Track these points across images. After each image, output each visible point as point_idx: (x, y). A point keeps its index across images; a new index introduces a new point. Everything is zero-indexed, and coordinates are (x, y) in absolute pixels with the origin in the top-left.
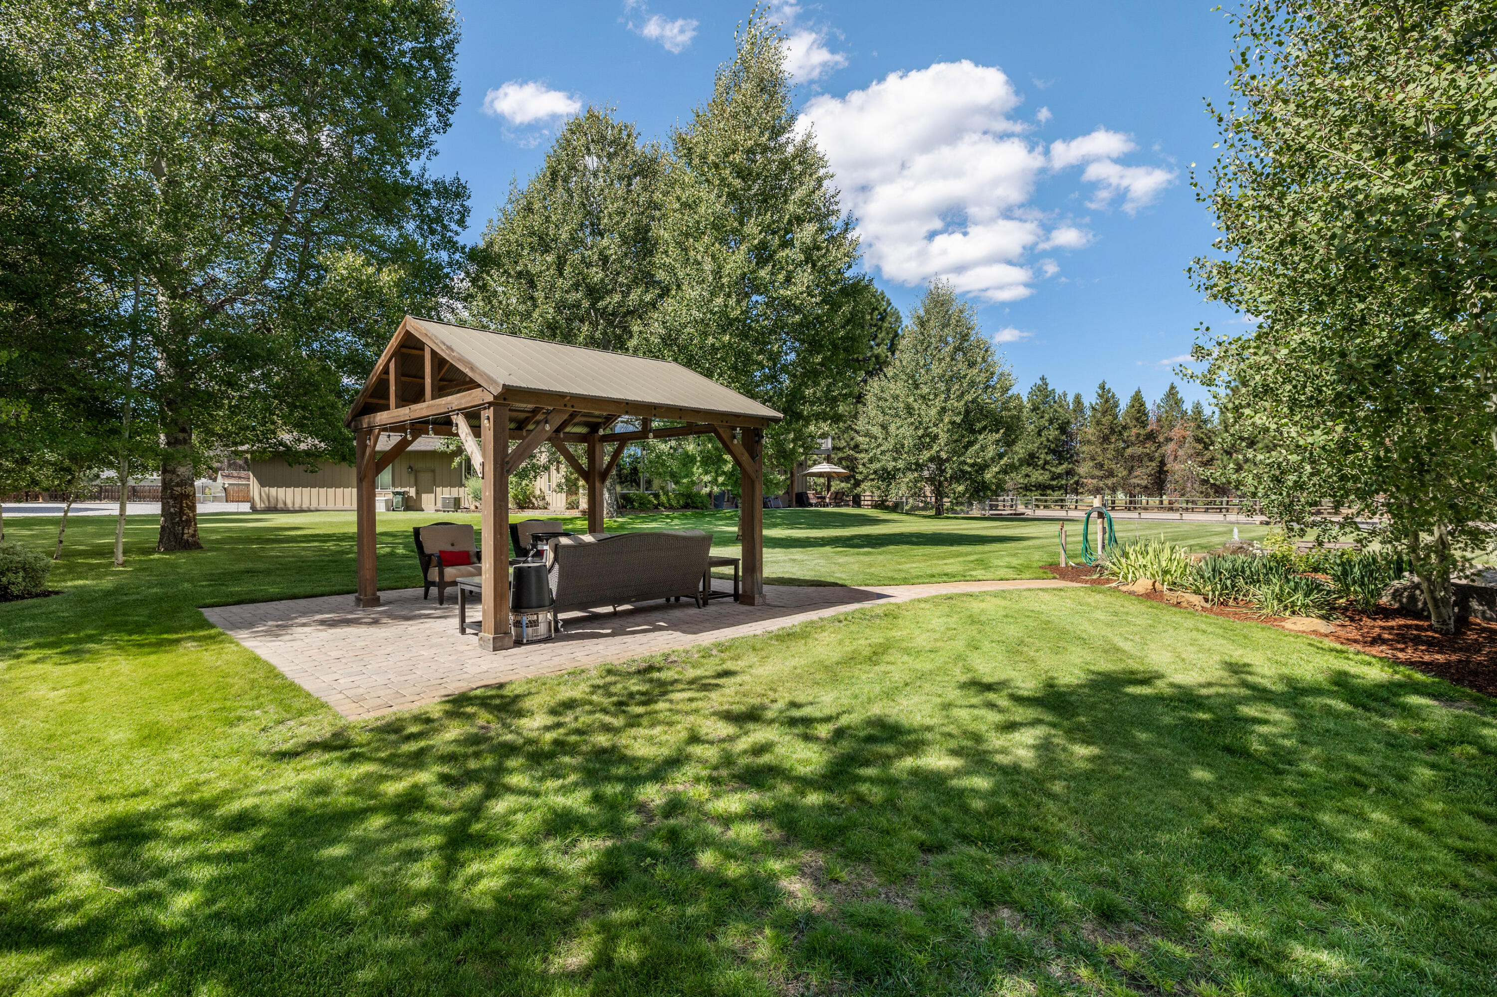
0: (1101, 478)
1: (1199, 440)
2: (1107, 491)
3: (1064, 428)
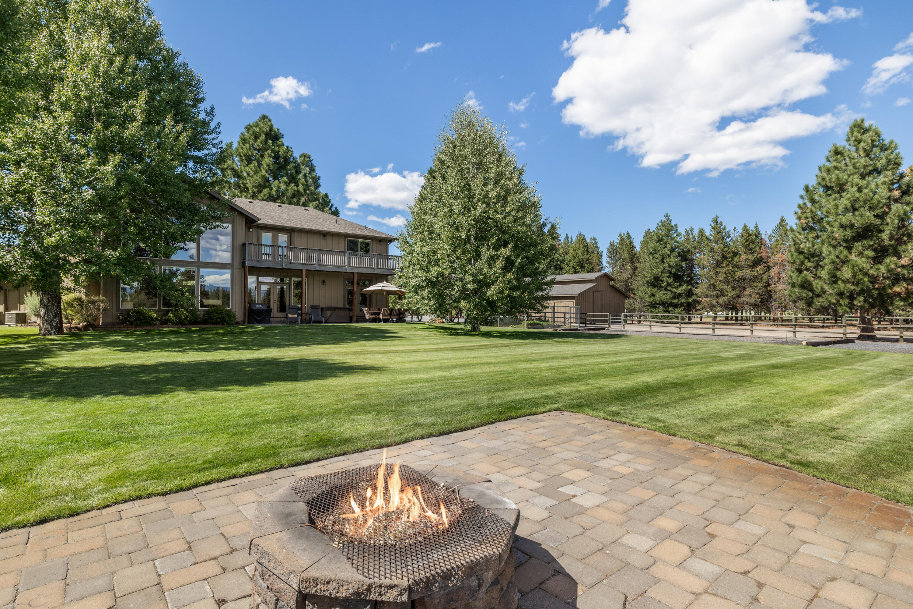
0: (714, 297)
3: (684, 256)
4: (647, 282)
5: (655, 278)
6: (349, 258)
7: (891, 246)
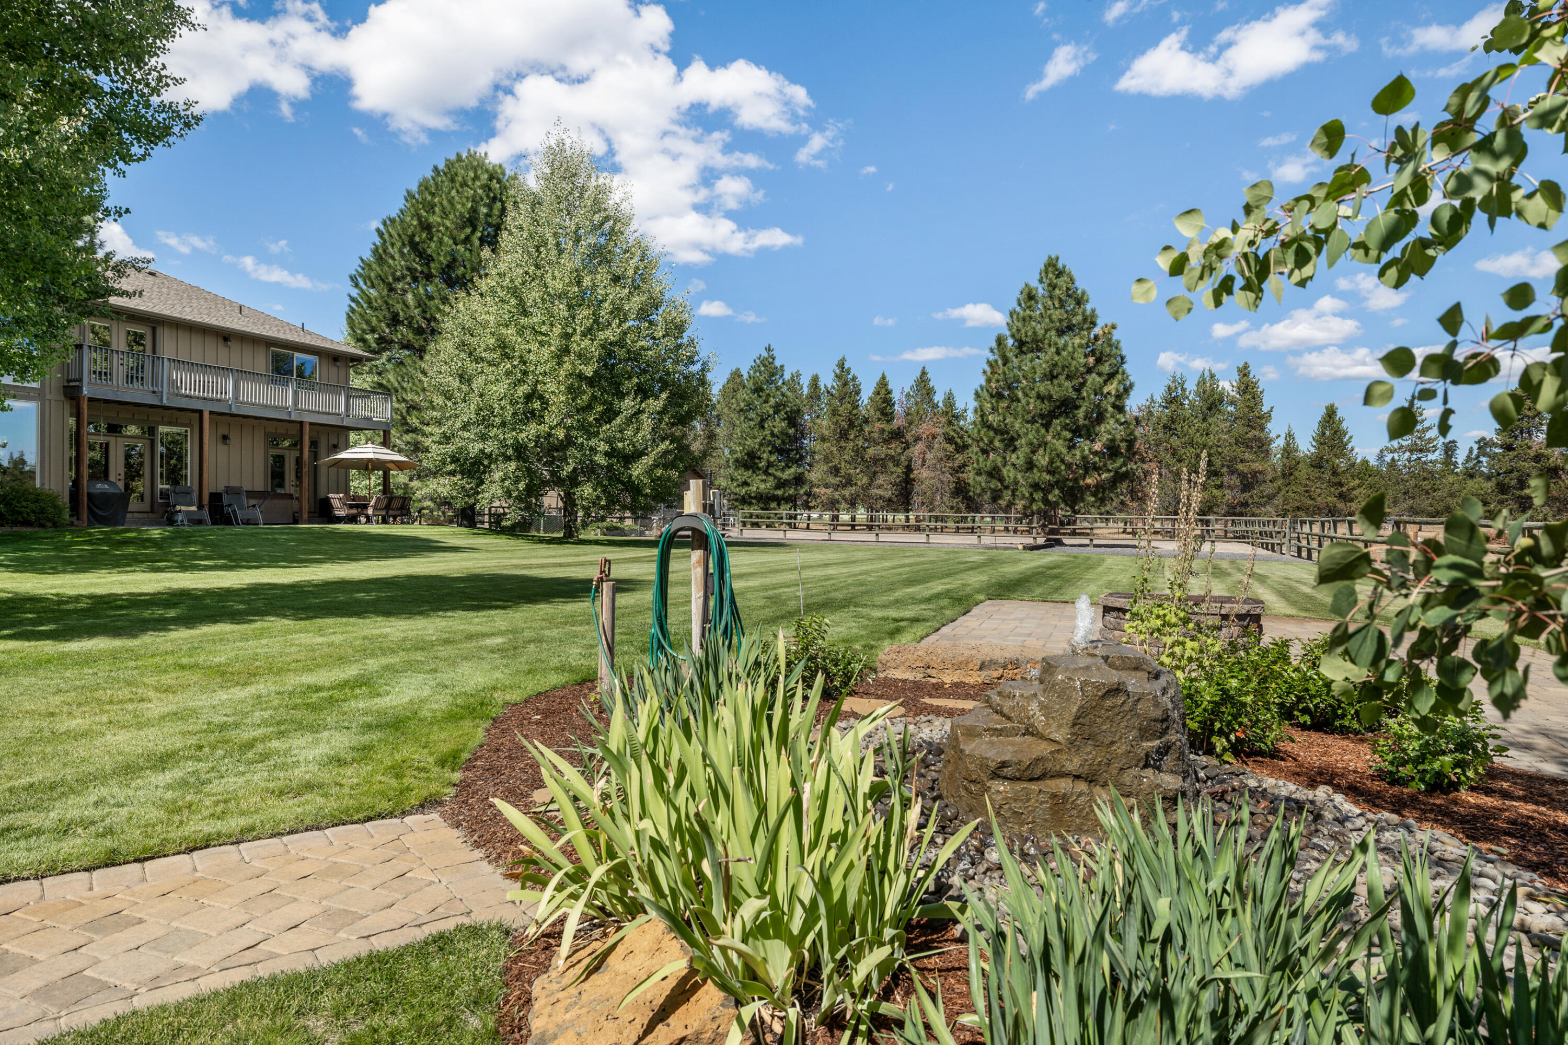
0: (836, 487)
1: (950, 440)
2: (844, 505)
3: (793, 419)
4: (737, 460)
5: (748, 454)
6: (295, 393)
7: (1084, 426)
